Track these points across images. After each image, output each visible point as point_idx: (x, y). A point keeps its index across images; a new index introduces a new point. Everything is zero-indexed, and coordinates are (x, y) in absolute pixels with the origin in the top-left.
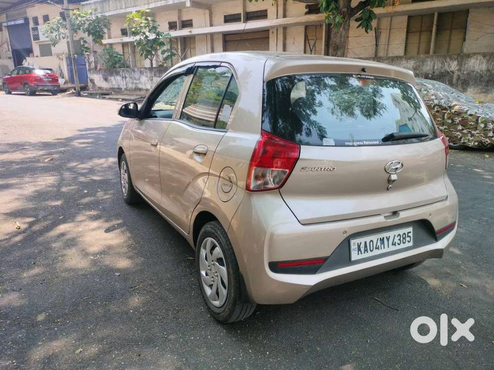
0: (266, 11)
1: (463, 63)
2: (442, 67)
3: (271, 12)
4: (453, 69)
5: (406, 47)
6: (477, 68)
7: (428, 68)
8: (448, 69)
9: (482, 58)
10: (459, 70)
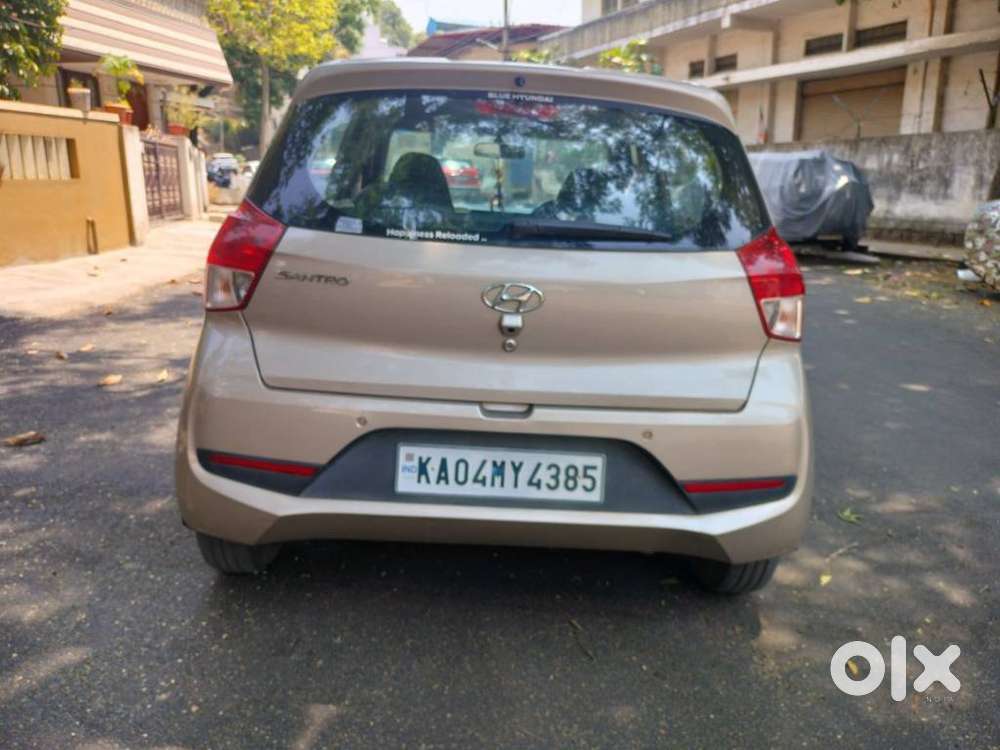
0: (904, 23)
3: (917, 23)
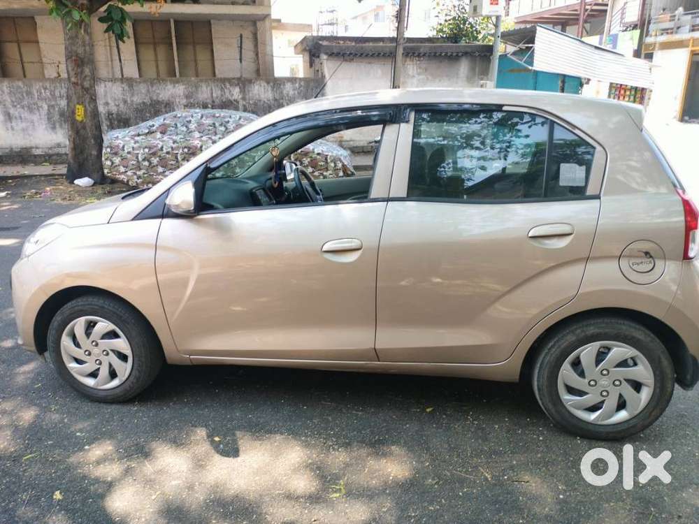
1: (246, 90)
2: (222, 95)
4: (236, 98)
5: (139, 65)
6: (263, 97)
7: (205, 96)
8: (230, 98)
9: (266, 85)
10: (244, 99)
